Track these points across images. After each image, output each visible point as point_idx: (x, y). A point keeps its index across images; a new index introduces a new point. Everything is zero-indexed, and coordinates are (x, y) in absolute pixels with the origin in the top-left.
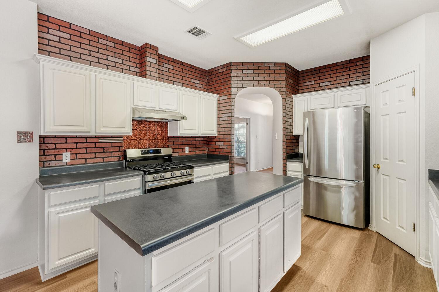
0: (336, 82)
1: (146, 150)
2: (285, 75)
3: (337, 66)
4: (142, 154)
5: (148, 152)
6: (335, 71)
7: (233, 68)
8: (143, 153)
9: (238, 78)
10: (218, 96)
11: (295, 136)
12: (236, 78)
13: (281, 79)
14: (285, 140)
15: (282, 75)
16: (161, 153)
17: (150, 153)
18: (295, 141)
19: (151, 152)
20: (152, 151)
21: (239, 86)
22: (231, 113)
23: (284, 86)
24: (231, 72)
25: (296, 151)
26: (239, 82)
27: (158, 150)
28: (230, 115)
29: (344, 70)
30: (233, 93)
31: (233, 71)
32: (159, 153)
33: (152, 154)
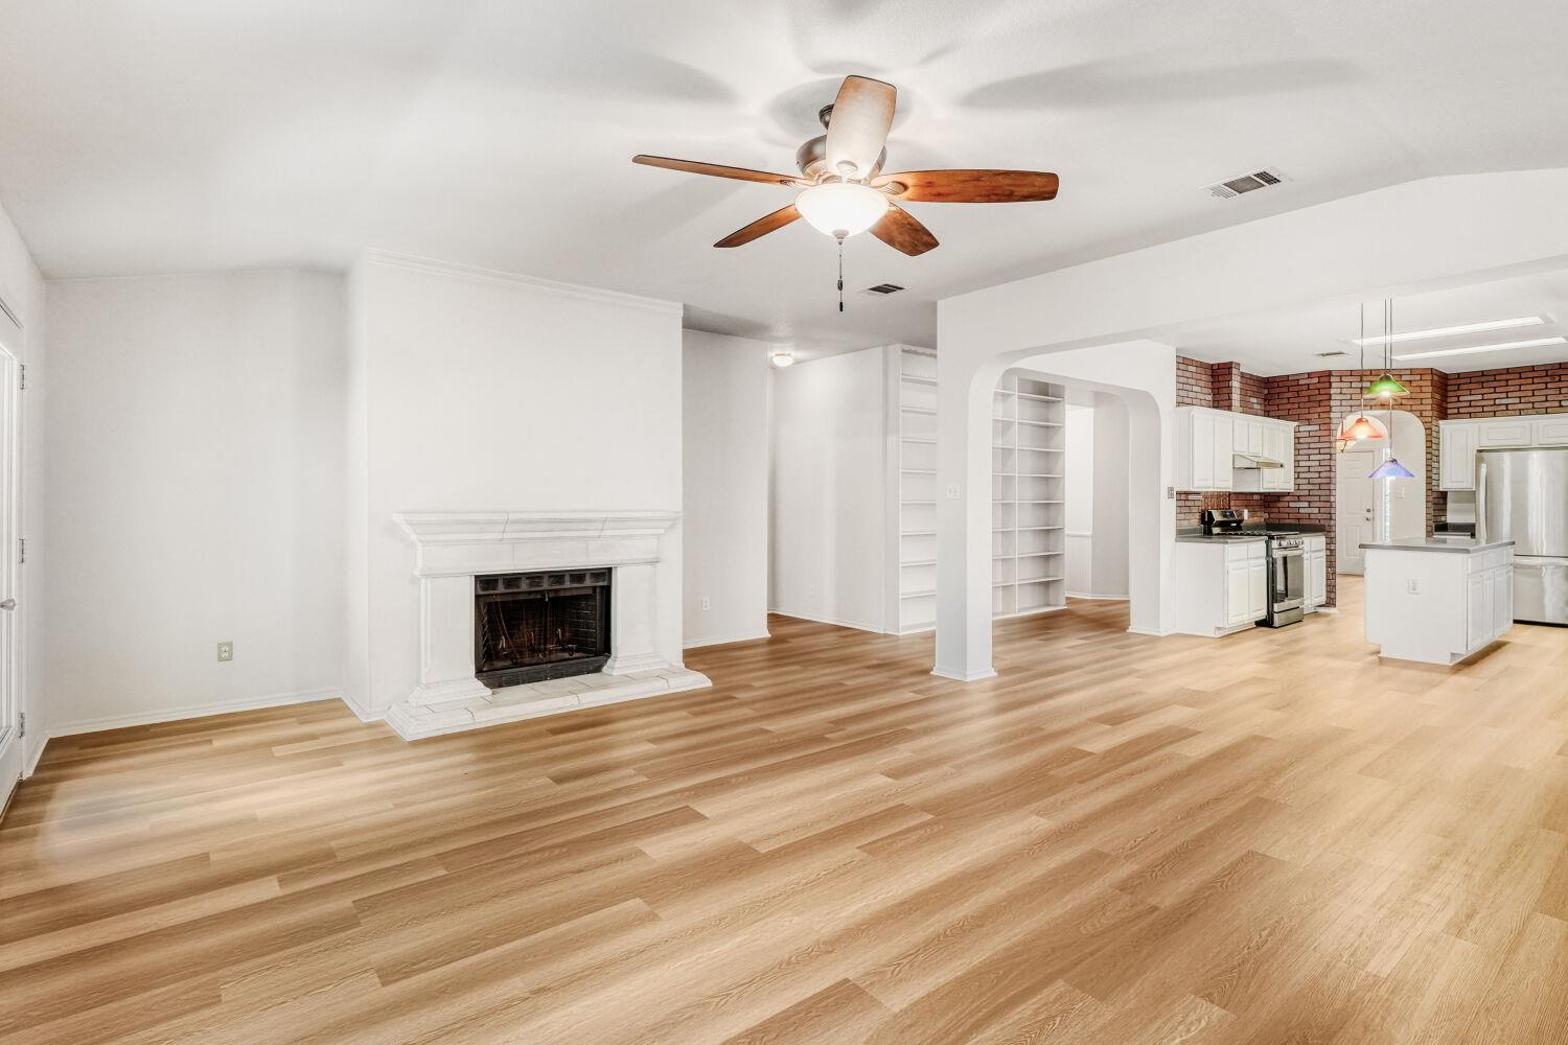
0: (1532, 399)
2: (1430, 389)
3: (1534, 371)
6: (1530, 381)
7: (1332, 379)
9: (1342, 397)
10: (1296, 423)
11: (1441, 492)
12: (1338, 397)
13: (1422, 396)
14: (1431, 499)
15: (1424, 389)
18: (1441, 501)
21: (1344, 409)
22: (1330, 454)
23: (1429, 407)
24: (1330, 387)
25: (1443, 519)
26: (1344, 403)
28: (1328, 457)
29: (1548, 379)
30: (1334, 421)
31: (1333, 385)
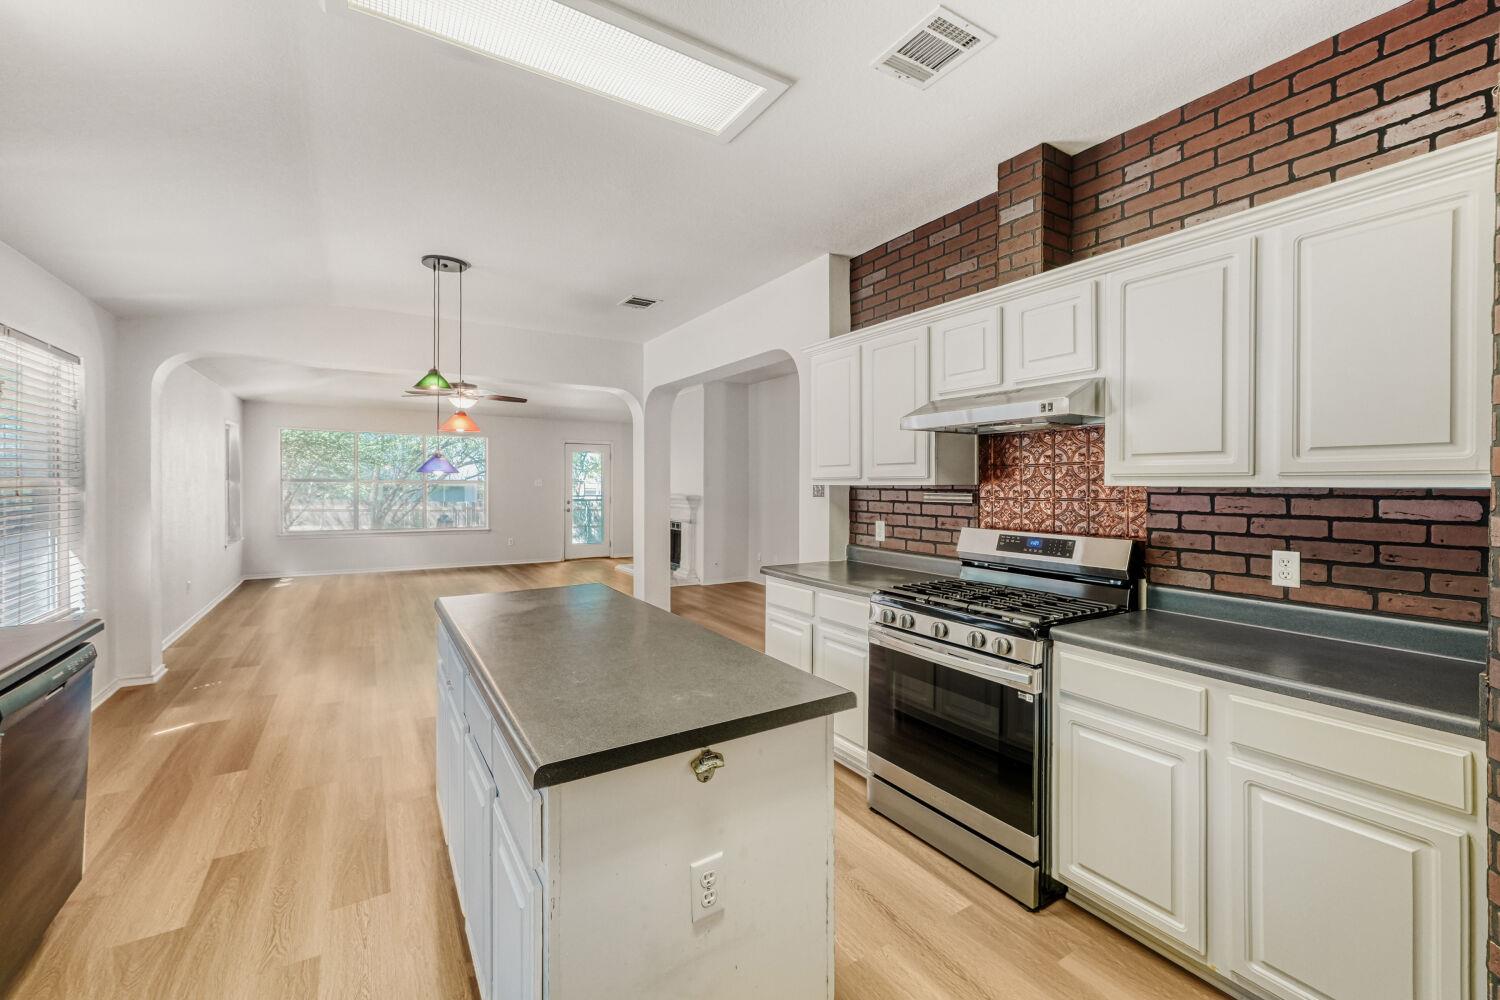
1: (1016, 537)
4: (1000, 548)
5: (1020, 545)
8: (1005, 544)
16: (1070, 557)
17: (1028, 548)
19: (1033, 547)
20: (1036, 543)
27: (1066, 542)
32: (1063, 555)
33: (1032, 553)
